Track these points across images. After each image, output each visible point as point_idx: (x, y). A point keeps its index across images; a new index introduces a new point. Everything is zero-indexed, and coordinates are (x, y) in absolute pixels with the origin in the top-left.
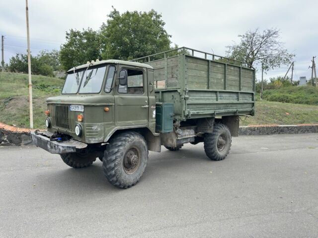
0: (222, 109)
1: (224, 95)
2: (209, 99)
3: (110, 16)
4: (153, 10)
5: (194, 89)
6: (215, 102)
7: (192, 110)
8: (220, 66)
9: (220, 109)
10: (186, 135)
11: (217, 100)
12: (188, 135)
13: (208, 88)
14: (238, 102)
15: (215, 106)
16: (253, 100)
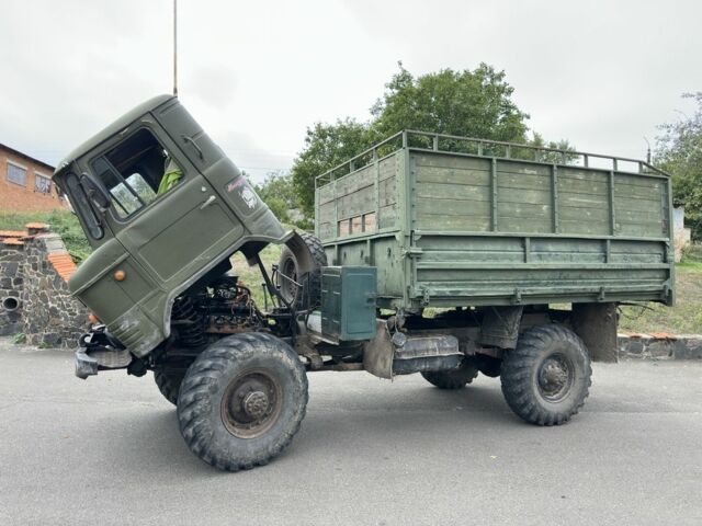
0: (546, 285)
1: (551, 247)
2: (495, 258)
3: (392, 87)
4: (483, 65)
5: (441, 233)
6: (519, 264)
7: (437, 286)
8: (535, 172)
9: (537, 284)
10: (427, 350)
11: (525, 260)
12: (434, 350)
13: (492, 229)
14: (604, 266)
15: (521, 276)
16: (665, 261)
